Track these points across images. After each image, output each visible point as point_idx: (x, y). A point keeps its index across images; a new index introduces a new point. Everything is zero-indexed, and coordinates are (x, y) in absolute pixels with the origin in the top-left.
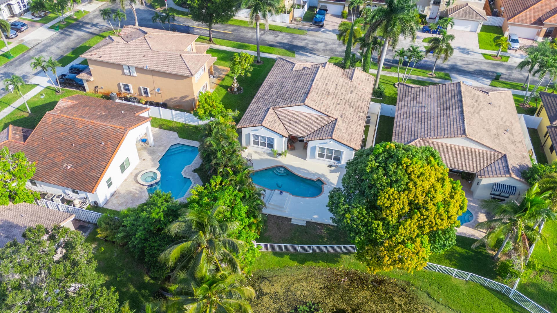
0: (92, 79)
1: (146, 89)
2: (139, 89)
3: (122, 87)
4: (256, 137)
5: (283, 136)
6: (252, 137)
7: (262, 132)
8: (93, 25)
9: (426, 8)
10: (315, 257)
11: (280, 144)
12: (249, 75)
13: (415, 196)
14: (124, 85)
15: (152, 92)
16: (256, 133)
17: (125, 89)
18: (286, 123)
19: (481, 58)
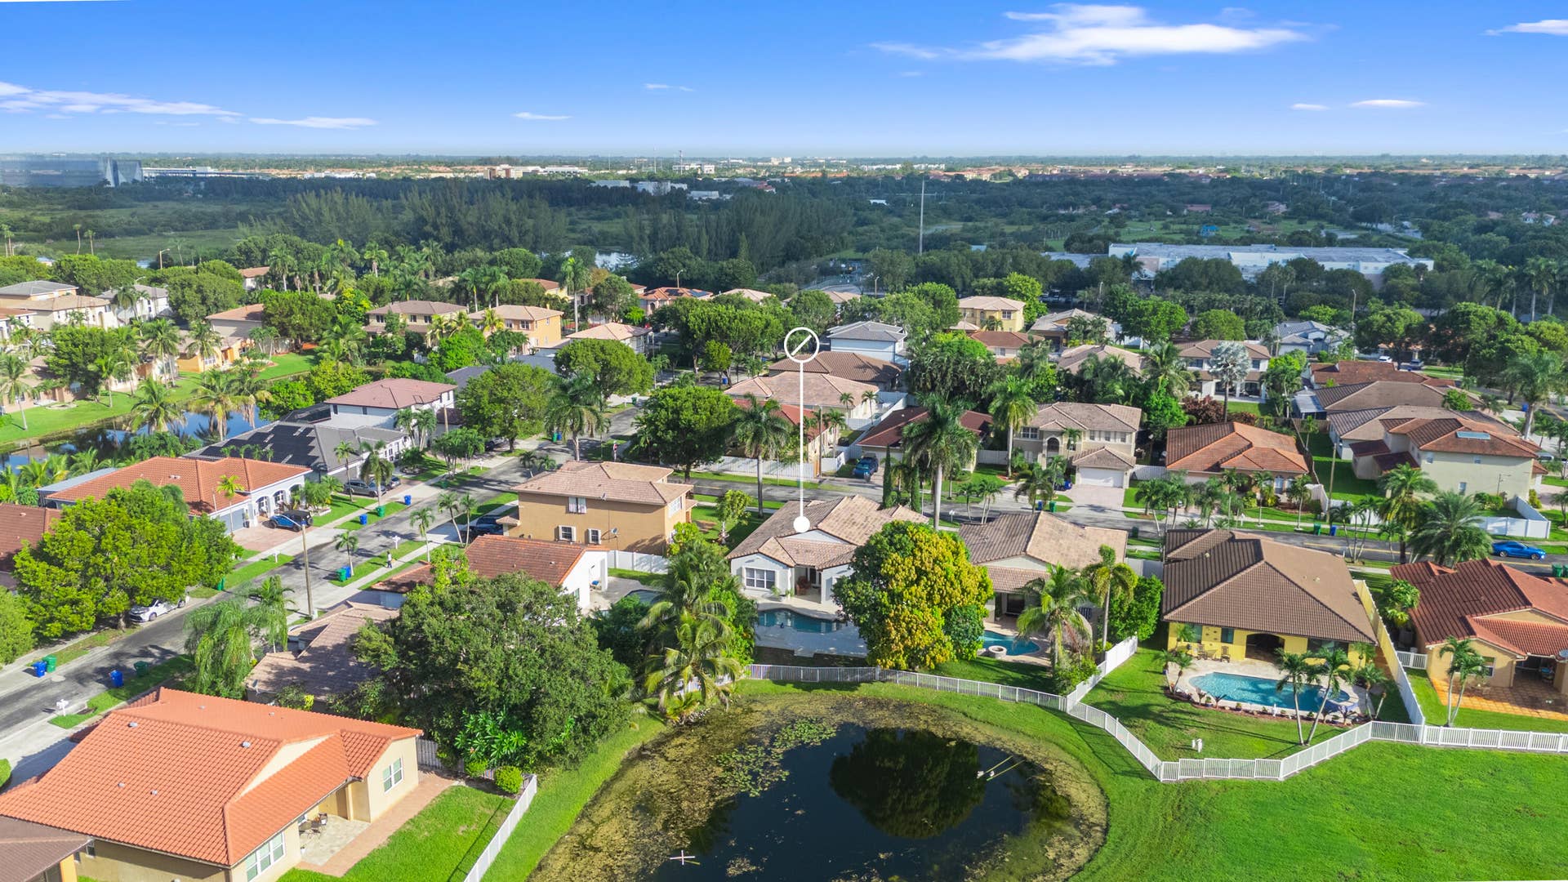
0: (519, 523)
1: (595, 533)
2: (587, 532)
3: (561, 532)
4: (750, 571)
5: (788, 566)
6: (744, 571)
7: (760, 563)
8: (500, 482)
9: (1040, 456)
10: (827, 685)
11: (786, 580)
12: (745, 522)
13: (922, 563)
14: (564, 529)
15: (605, 537)
16: (750, 566)
17: (565, 536)
18: (792, 553)
19: (1123, 516)
